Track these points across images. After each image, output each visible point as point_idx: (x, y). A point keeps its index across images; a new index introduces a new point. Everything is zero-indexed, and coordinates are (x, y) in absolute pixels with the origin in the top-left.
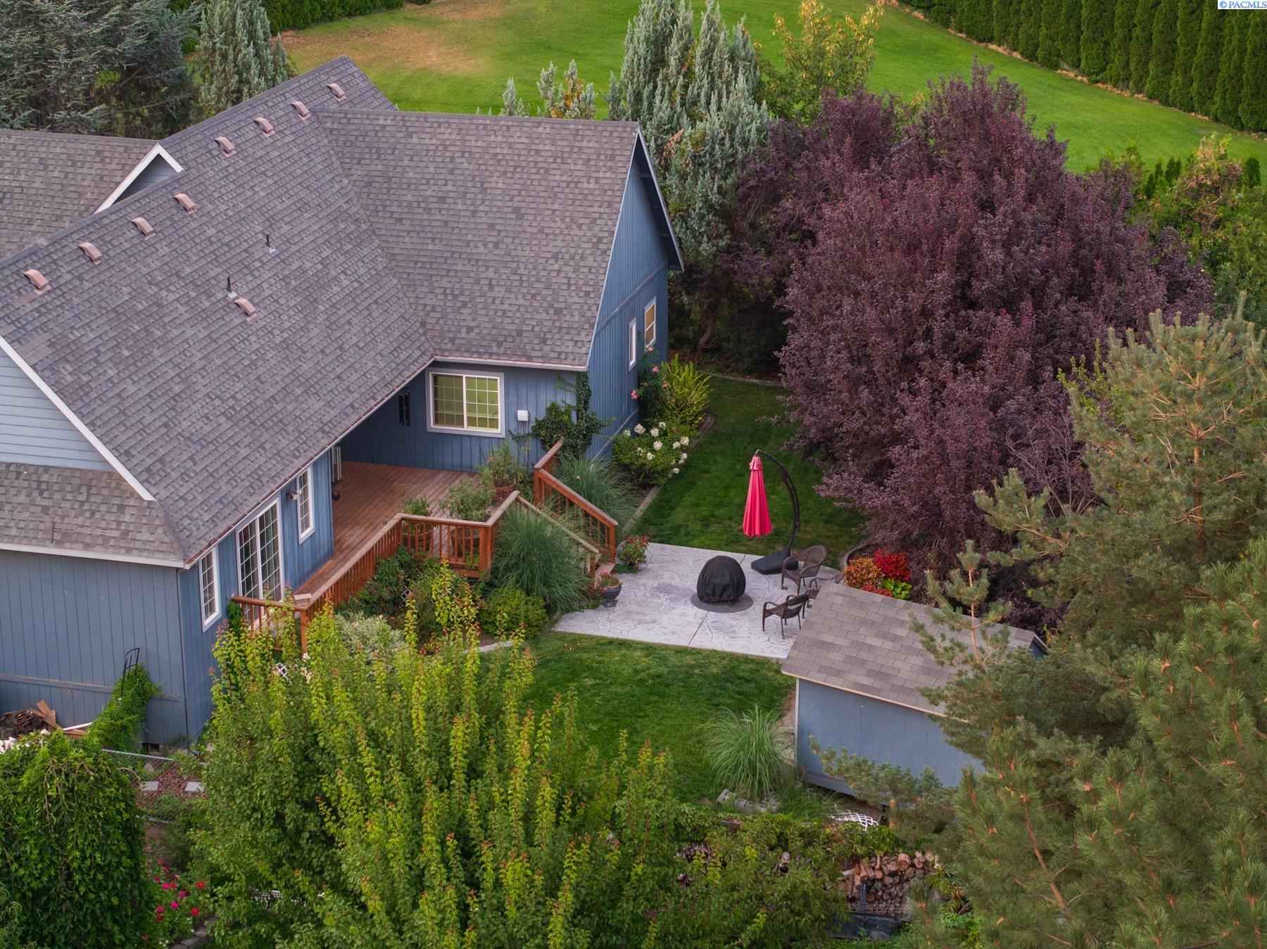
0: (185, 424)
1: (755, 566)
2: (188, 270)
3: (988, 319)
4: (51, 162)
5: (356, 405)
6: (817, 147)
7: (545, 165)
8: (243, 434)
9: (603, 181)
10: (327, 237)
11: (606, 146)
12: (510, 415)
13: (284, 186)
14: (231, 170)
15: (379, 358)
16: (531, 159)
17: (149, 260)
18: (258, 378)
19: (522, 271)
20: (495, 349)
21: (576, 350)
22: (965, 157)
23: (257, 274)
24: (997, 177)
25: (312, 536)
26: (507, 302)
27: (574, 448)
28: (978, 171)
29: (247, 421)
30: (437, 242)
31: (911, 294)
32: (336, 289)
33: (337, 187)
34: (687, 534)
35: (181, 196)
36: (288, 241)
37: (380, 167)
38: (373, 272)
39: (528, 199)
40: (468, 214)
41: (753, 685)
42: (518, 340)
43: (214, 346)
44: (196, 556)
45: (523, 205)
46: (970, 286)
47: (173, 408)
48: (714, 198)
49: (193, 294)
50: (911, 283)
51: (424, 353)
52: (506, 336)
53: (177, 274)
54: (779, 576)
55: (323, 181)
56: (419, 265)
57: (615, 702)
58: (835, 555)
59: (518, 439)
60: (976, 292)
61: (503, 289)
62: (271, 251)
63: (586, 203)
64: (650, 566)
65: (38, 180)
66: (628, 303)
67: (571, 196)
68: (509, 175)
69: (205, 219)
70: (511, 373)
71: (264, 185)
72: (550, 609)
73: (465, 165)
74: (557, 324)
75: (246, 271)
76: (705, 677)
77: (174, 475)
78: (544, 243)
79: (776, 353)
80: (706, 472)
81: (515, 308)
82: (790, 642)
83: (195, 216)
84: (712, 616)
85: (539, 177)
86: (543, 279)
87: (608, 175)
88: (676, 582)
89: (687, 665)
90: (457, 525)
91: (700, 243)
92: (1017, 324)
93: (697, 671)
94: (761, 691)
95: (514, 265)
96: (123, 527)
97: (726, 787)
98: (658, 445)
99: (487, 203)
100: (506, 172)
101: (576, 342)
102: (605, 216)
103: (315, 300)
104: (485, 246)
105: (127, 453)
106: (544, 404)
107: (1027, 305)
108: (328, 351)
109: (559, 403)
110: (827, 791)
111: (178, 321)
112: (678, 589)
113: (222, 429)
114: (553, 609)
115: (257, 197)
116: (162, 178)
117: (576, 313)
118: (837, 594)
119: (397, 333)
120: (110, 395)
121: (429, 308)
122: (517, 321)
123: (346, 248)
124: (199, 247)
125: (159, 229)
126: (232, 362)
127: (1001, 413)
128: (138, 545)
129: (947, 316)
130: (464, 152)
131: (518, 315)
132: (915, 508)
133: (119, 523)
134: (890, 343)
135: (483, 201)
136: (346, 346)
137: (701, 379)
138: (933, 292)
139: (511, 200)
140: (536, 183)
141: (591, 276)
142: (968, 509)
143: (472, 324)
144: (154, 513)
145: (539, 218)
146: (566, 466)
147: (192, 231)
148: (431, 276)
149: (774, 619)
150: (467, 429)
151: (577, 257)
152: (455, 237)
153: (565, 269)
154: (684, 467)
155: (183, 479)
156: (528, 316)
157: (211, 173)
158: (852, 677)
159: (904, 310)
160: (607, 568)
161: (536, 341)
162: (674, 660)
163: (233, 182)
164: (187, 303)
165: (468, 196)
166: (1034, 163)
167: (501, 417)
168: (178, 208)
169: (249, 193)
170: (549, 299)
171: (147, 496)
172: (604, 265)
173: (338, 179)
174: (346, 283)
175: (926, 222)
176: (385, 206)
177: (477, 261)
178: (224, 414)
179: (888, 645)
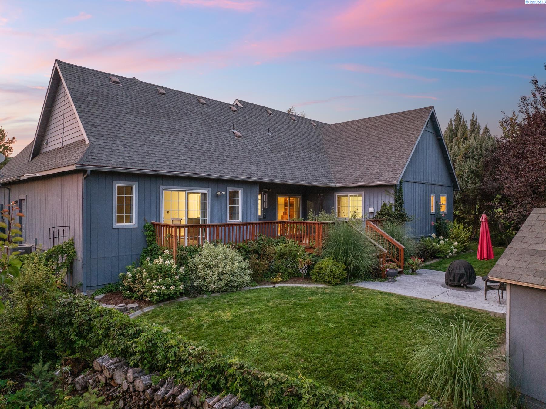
0: (153, 137)
8: (192, 155)
9: (416, 124)
11: (419, 115)
12: (366, 210)
18: (223, 149)
19: (377, 155)
20: (360, 180)
21: (394, 177)
26: (369, 165)
29: (200, 153)
30: (348, 152)
32: (296, 153)
39: (385, 135)
40: (361, 143)
42: (370, 176)
43: (206, 133)
45: (382, 136)
47: (152, 132)
52: (365, 176)
56: (339, 159)
61: (368, 162)
62: (269, 134)
63: (408, 132)
66: (431, 184)
69: (241, 116)
70: (366, 191)
74: (388, 169)
75: (249, 131)
78: (388, 146)
81: (371, 167)
83: (236, 114)
84: (452, 291)
86: (385, 156)
87: (418, 122)
89: (425, 307)
93: (431, 311)
98: (442, 242)
99: (369, 138)
101: (395, 174)
102: (415, 134)
104: (365, 150)
106: (381, 204)
109: (387, 203)
115: (275, 125)
117: (396, 165)
121: (339, 171)
122: (371, 170)
126: (212, 140)
139: (378, 136)
141: (406, 153)
143: (353, 174)
145: (388, 139)
147: (230, 114)
148: (343, 162)
151: (401, 148)
152: (354, 150)
153: (395, 152)
155: (124, 146)
156: (376, 168)
161: (378, 176)
162: (417, 304)
163: (266, 118)
165: (363, 138)
168: (228, 109)
169: (271, 123)
170: (386, 162)
172: (412, 148)
174: (302, 155)
177: (361, 155)
178: (186, 146)
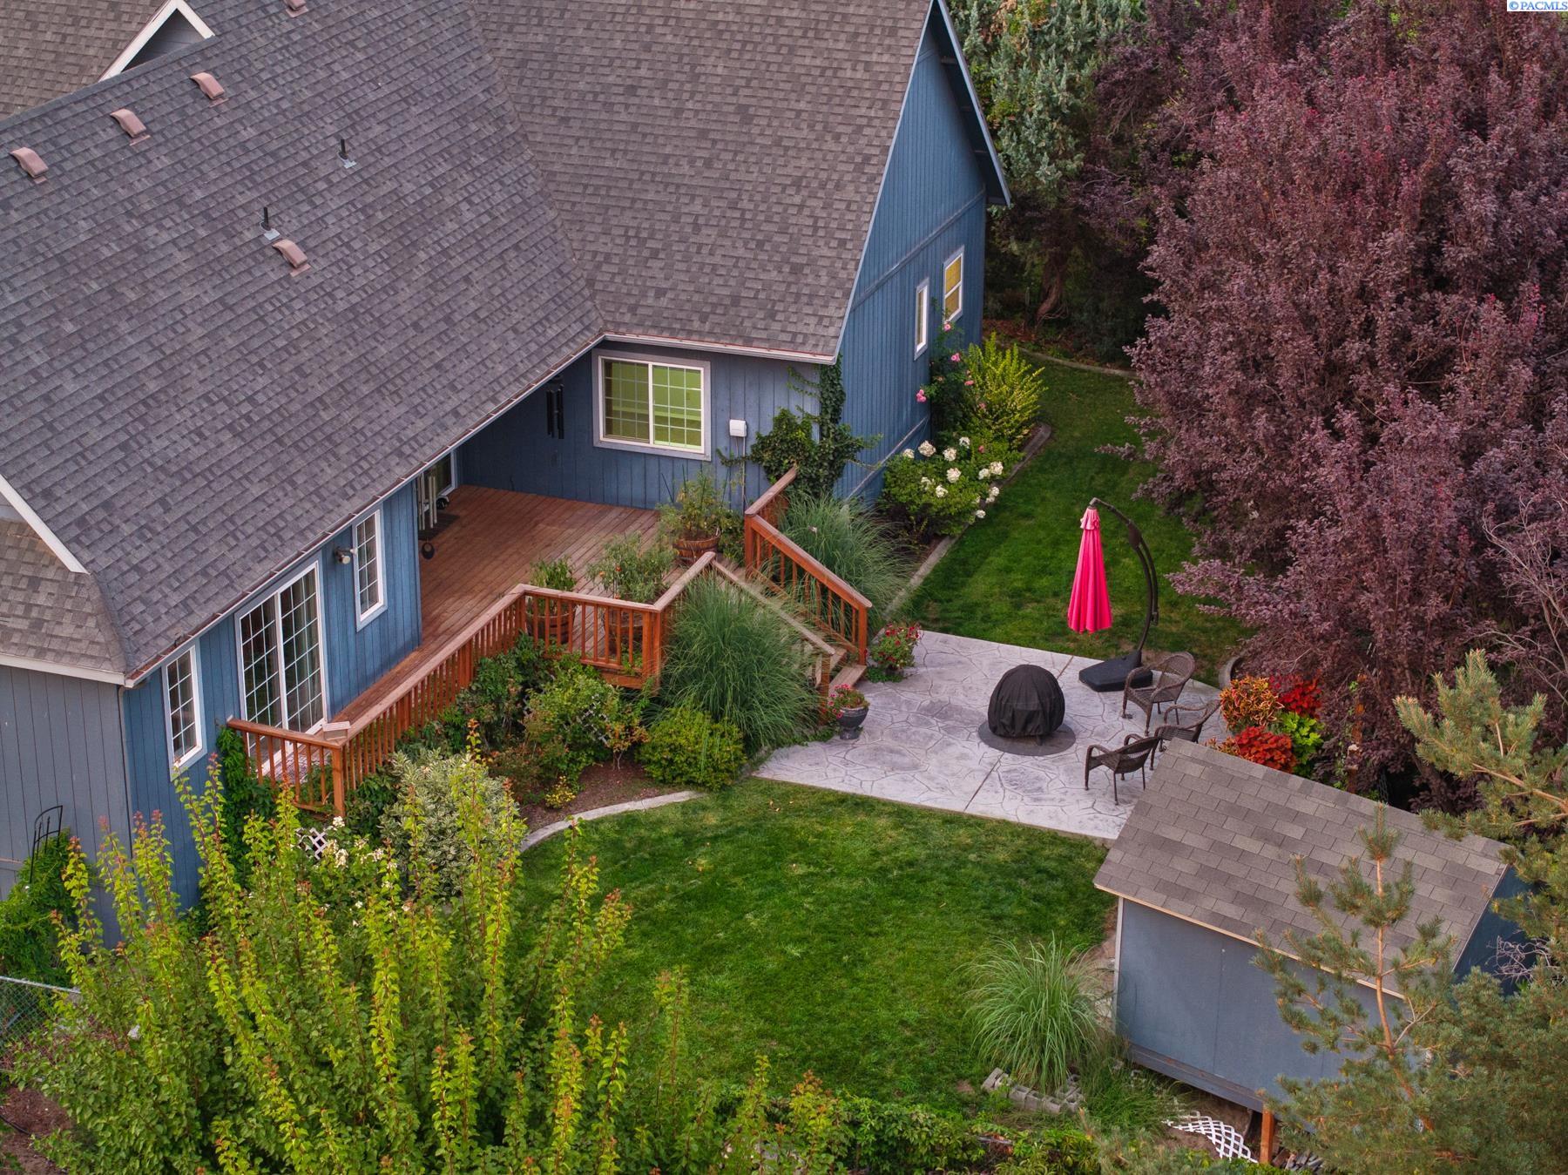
0: (158, 445)
1: (1085, 676)
2: (199, 194)
3: (1465, 308)
4: (42, 17)
5: (462, 411)
6: (1221, 22)
7: (789, 41)
8: (261, 459)
9: (877, 68)
10: (446, 144)
11: (885, 14)
12: (719, 427)
13: (384, 63)
14: (296, 37)
15: (511, 335)
16: (769, 31)
17: (132, 178)
18: (298, 369)
19: (745, 204)
20: (696, 325)
21: (821, 331)
22: (1445, 43)
23: (318, 201)
24: (1493, 76)
25: (382, 617)
26: (719, 252)
27: (813, 482)
28: (1464, 66)
29: (270, 438)
30: (619, 155)
31: (1344, 264)
32: (451, 226)
33: (473, 67)
34: (986, 618)
35: (202, 77)
36: (379, 149)
37: (540, 38)
38: (518, 200)
39: (761, 93)
40: (668, 113)
41: (1059, 884)
42: (732, 312)
43: (228, 316)
44: (147, 666)
45: (753, 101)
46: (1440, 254)
47: (141, 419)
48: (1061, 96)
49: (202, 233)
50: (1346, 244)
51: (587, 328)
52: (714, 305)
53: (180, 201)
54: (1119, 696)
55: (450, 58)
56: (590, 190)
57: (836, 908)
58: (1213, 662)
59: (730, 463)
60: (1447, 263)
61: (714, 232)
62: (348, 164)
63: (848, 101)
64: (922, 670)
65: (22, 45)
66: (916, 255)
67: (826, 90)
68: (735, 55)
69: (240, 113)
70: (718, 360)
71: (349, 62)
72: (750, 744)
73: (669, 38)
74: (794, 289)
75: (300, 197)
76: (985, 867)
77: (127, 529)
78: (781, 161)
79: (1126, 349)
80: (1028, 516)
81: (730, 262)
82: (1125, 812)
83: (225, 109)
84: (1009, 760)
85: (779, 59)
86: (776, 218)
87: (885, 58)
88: (959, 700)
89: (958, 845)
90: (608, 606)
91: (1038, 164)
92: (1513, 317)
93: (972, 857)
94: (1072, 895)
95: (734, 195)
96: (34, 614)
97: (997, 1065)
98: (953, 475)
99: (698, 97)
100: (729, 51)
101: (821, 318)
102: (876, 122)
103: (413, 243)
104: (692, 163)
105: (47, 494)
106: (771, 412)
107: (1530, 289)
108: (424, 324)
109: (794, 412)
110: (1161, 1079)
111: (170, 276)
112: (959, 710)
113: (223, 453)
114: (752, 745)
115: (335, 80)
116: (181, 47)
117: (823, 273)
118: (1193, 760)
119: (545, 297)
120: (29, 397)
121: (600, 258)
122: (732, 282)
123: (475, 162)
124: (224, 158)
125: (156, 128)
126: (256, 343)
127: (1478, 468)
128: (55, 644)
129: (1399, 300)
130: (668, 18)
131: (735, 273)
132: (1326, 625)
133: (29, 607)
134: (1306, 343)
135: (693, 94)
136: (457, 317)
137: (1030, 372)
138: (1378, 261)
139: (734, 94)
140: (773, 68)
141: (849, 216)
142: (1414, 630)
143: (664, 285)
144: (84, 593)
145: (775, 123)
146: (798, 510)
147: (215, 131)
148: (607, 208)
149: (1103, 771)
150: (654, 444)
151: (830, 186)
152: (647, 149)
153: (811, 202)
154: (995, 509)
155: (142, 536)
156: (751, 275)
157: (262, 41)
158: (1209, 904)
159: (1331, 290)
160: (852, 675)
161: (761, 315)
162: (938, 835)
163: (297, 56)
164: (190, 247)
165: (671, 85)
166: (1556, 56)
167: (705, 431)
168: (195, 96)
169: (322, 74)
170: (784, 249)
171: (74, 566)
172: (870, 199)
173: (476, 55)
174: (469, 216)
175: (1373, 147)
176: (544, 99)
177: (678, 186)
178: (230, 427)
179: (1271, 852)
